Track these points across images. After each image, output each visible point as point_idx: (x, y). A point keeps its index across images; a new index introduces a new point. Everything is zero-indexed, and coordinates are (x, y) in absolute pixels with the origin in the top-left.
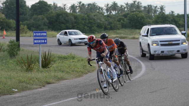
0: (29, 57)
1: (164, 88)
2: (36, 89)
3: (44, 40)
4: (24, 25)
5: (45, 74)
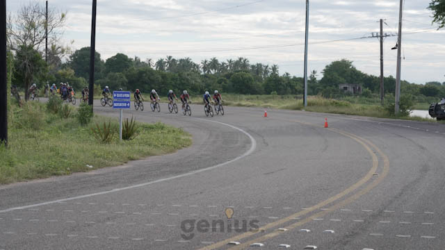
0: (107, 124)
1: (282, 169)
2: (117, 165)
3: (127, 103)
4: (98, 84)
5: (127, 148)
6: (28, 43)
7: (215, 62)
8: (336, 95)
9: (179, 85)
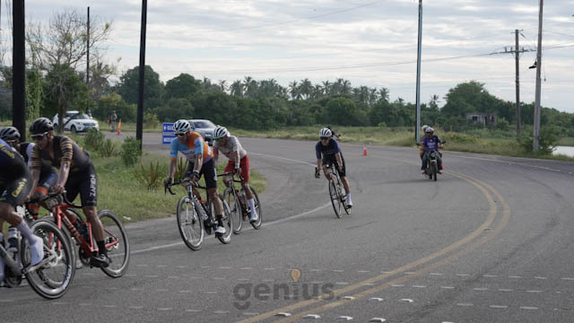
0: (155, 165)
1: (371, 223)
6: (63, 60)
7: (306, 84)
8: (462, 127)
9: (259, 113)
